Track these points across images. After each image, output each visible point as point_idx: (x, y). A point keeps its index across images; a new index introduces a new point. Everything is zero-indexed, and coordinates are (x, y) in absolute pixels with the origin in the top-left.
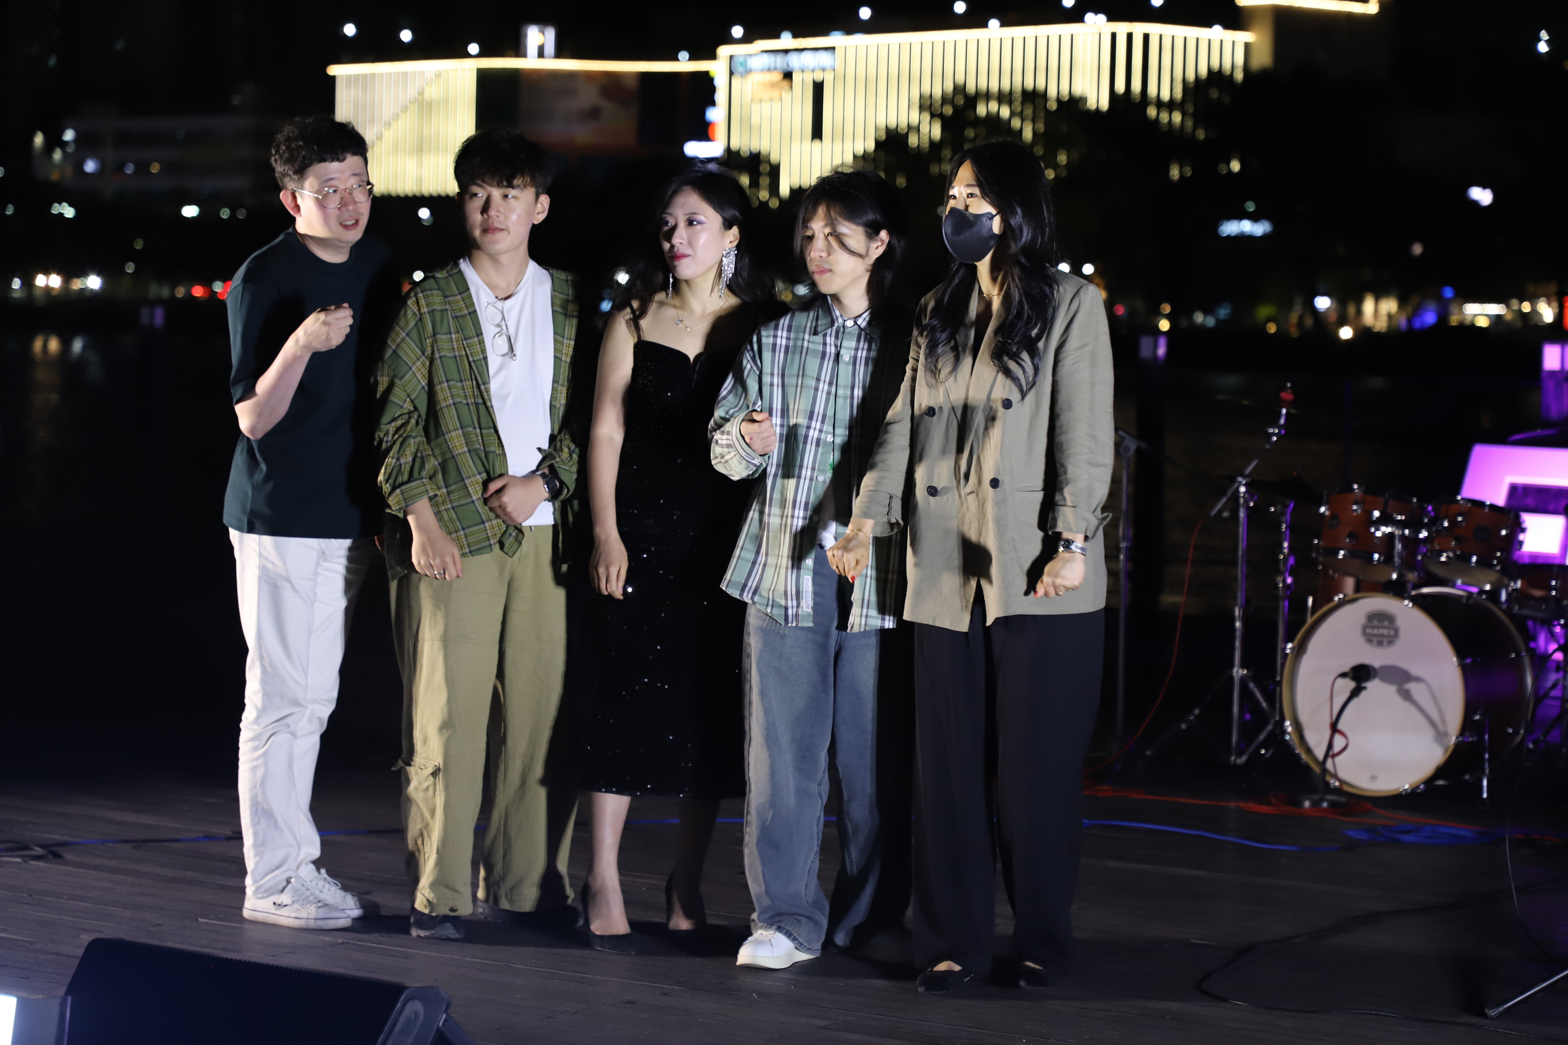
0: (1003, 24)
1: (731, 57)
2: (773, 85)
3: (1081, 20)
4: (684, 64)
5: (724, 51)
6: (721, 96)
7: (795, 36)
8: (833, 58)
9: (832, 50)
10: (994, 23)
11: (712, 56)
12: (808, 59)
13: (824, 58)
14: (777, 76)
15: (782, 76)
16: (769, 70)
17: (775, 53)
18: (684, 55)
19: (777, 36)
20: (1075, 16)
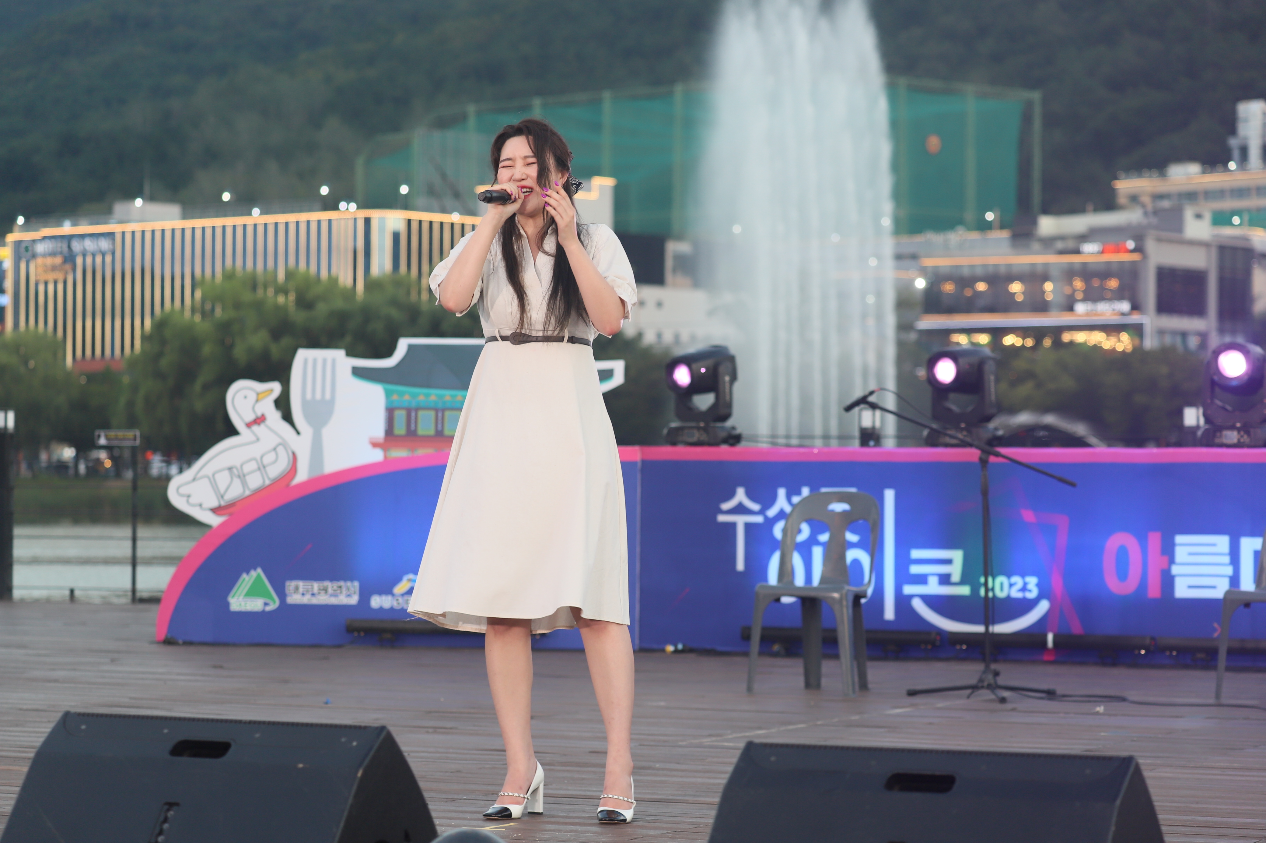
0: (265, 211)
1: (18, 242)
2: (56, 268)
3: (336, 208)
5: (11, 238)
6: (8, 283)
7: (74, 224)
8: (111, 243)
9: (111, 236)
12: (89, 244)
13: (104, 244)
14: (61, 259)
16: (53, 254)
17: (58, 239)
19: (59, 224)
20: (330, 204)
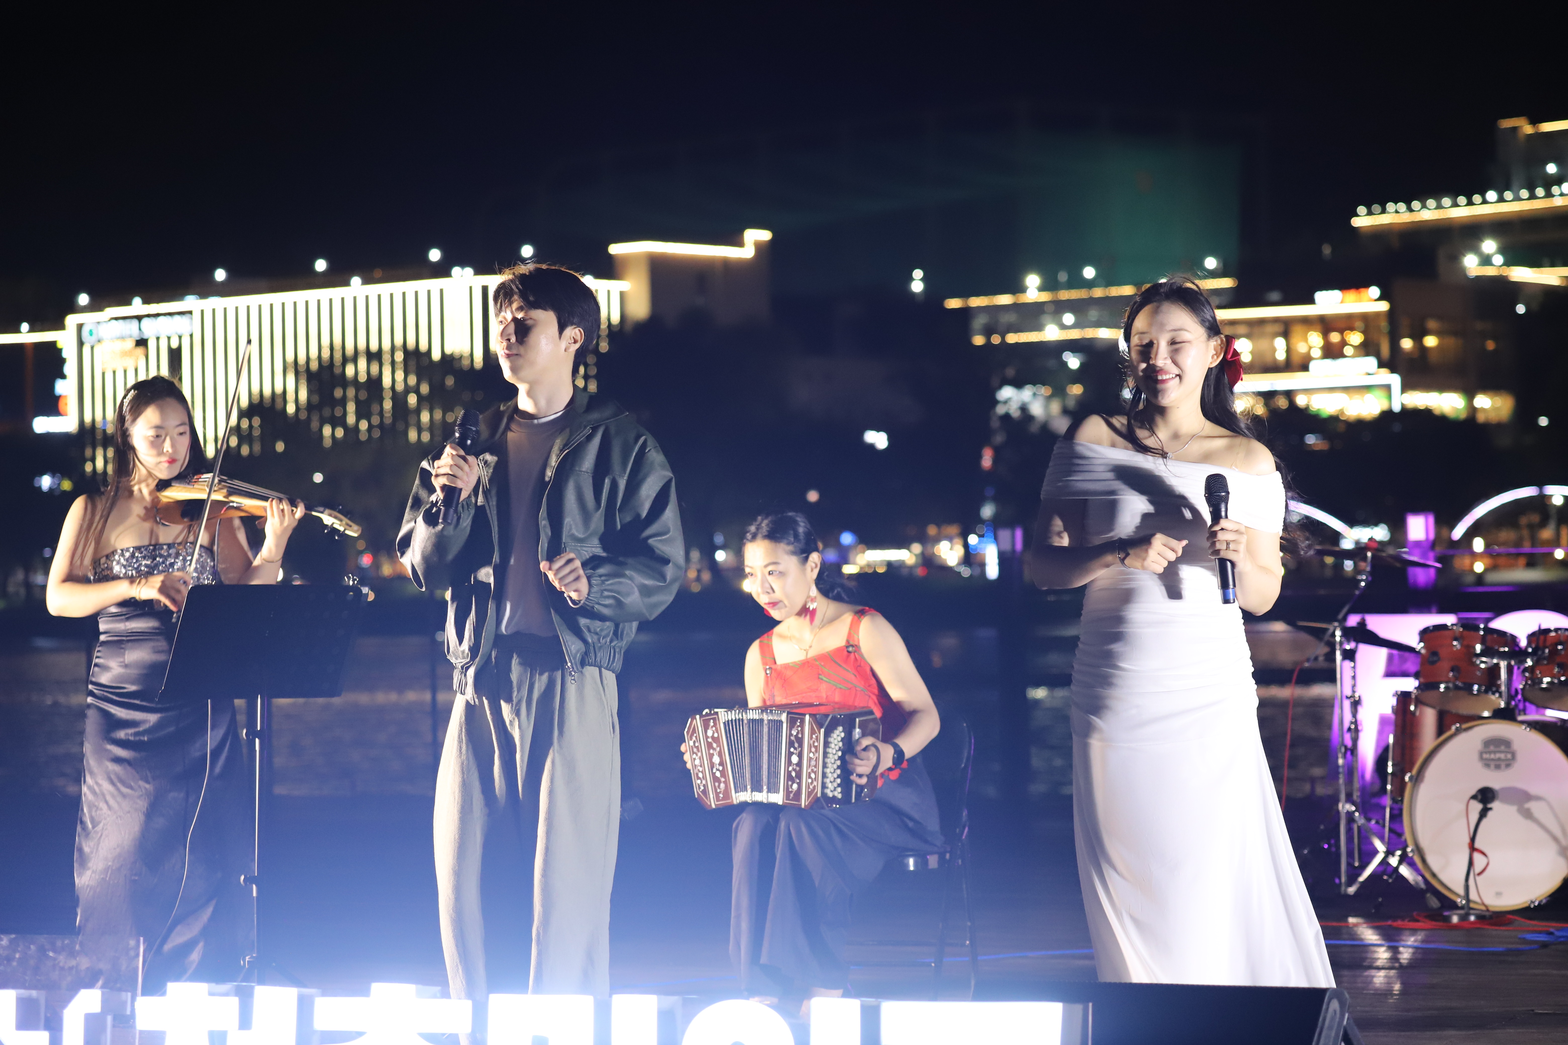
0: (367, 281)
1: (80, 327)
2: (125, 354)
3: (448, 275)
4: (25, 336)
5: (71, 320)
6: (70, 368)
7: (146, 301)
8: (189, 323)
9: (189, 315)
10: (356, 281)
11: (59, 325)
12: (162, 325)
13: (180, 323)
14: (131, 344)
15: (134, 344)
16: (120, 338)
17: (128, 321)
18: (25, 326)
19: (128, 303)
20: (441, 270)
